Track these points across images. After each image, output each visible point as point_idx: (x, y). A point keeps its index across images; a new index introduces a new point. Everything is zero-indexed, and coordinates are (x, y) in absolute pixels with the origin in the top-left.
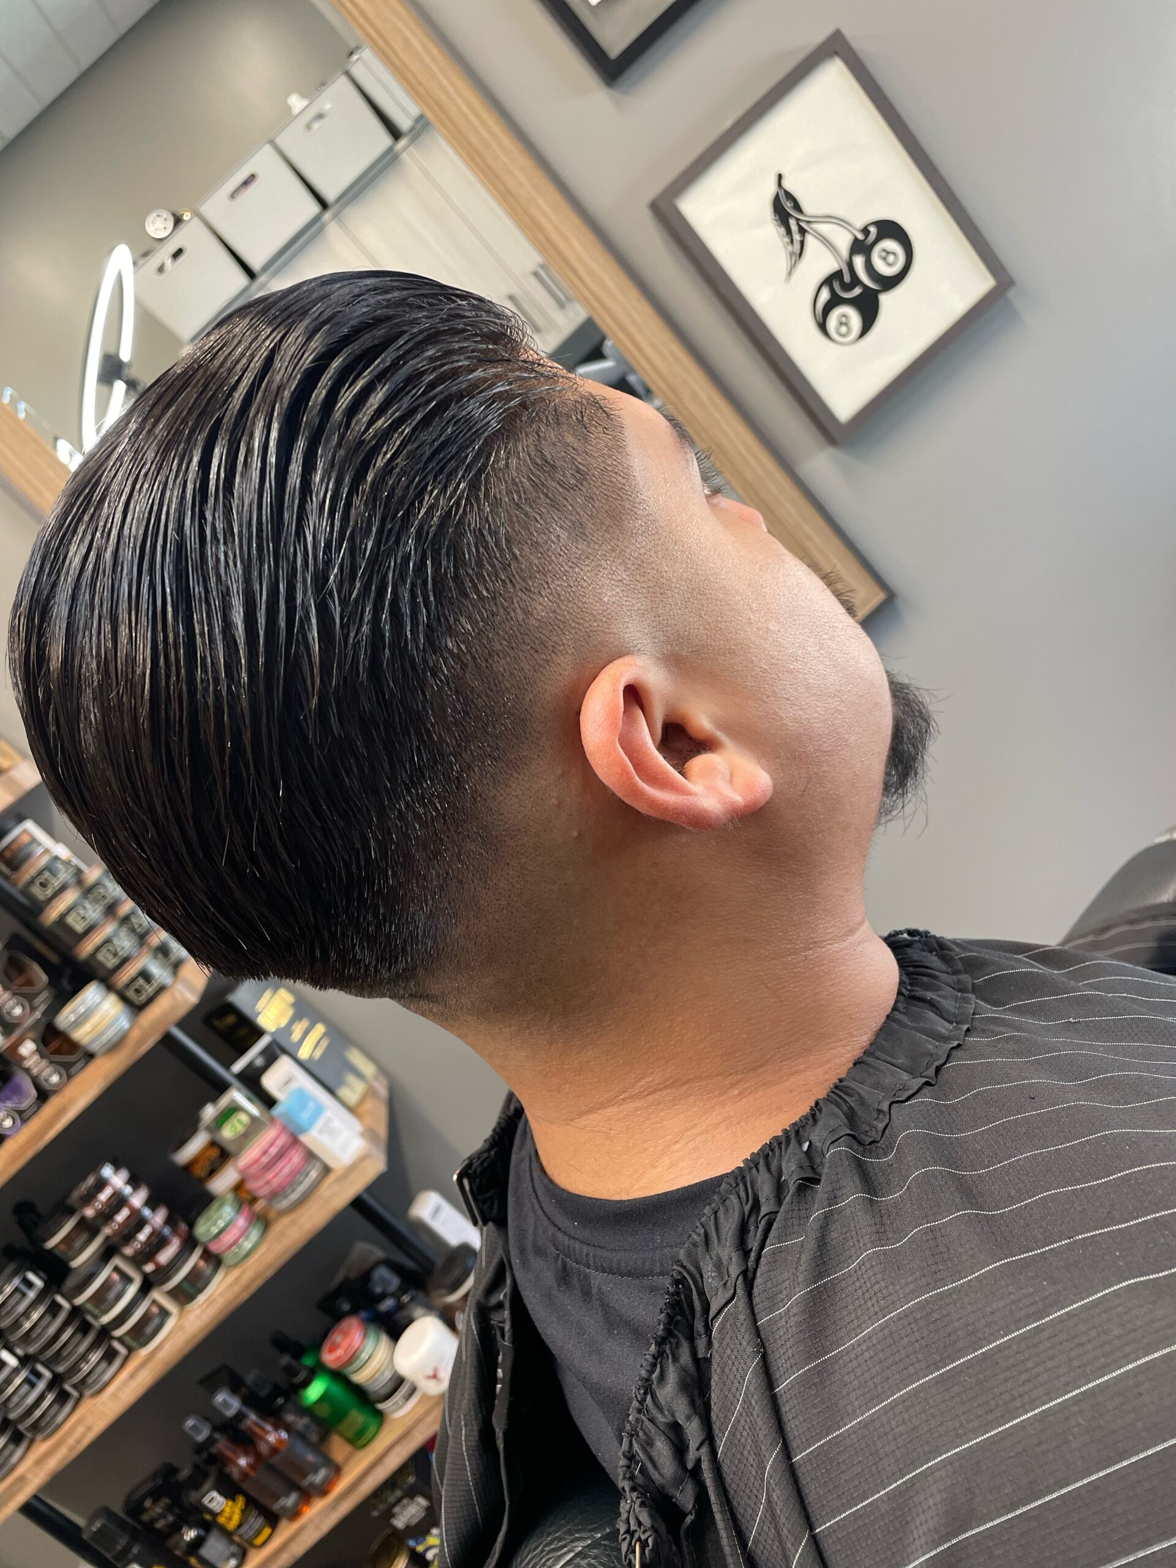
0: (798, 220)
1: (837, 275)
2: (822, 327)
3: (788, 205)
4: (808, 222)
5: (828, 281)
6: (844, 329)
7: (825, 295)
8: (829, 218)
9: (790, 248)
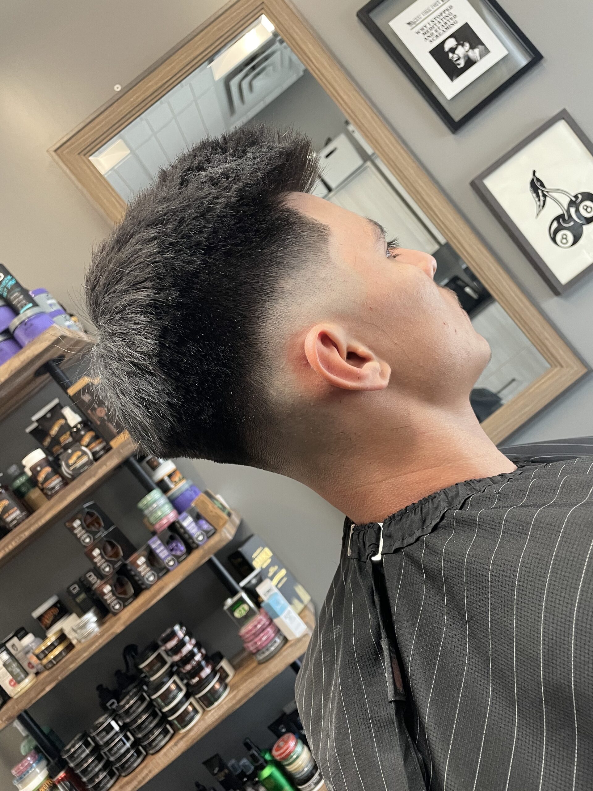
0: (542, 191)
1: (562, 216)
2: (554, 239)
3: (538, 185)
4: (547, 192)
5: (557, 219)
6: (564, 241)
7: (555, 225)
8: (558, 191)
9: (538, 203)
